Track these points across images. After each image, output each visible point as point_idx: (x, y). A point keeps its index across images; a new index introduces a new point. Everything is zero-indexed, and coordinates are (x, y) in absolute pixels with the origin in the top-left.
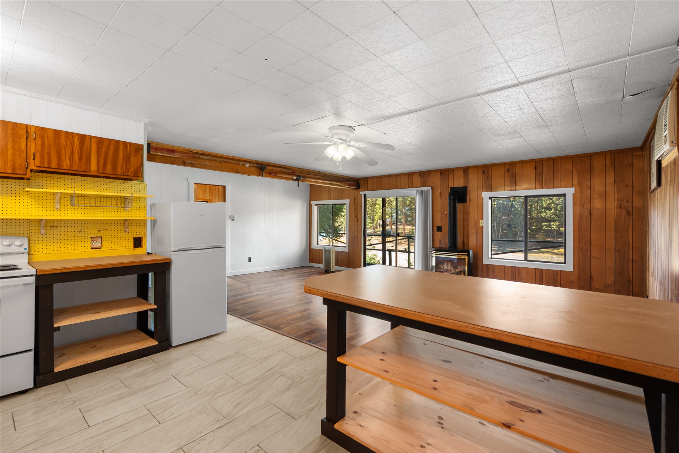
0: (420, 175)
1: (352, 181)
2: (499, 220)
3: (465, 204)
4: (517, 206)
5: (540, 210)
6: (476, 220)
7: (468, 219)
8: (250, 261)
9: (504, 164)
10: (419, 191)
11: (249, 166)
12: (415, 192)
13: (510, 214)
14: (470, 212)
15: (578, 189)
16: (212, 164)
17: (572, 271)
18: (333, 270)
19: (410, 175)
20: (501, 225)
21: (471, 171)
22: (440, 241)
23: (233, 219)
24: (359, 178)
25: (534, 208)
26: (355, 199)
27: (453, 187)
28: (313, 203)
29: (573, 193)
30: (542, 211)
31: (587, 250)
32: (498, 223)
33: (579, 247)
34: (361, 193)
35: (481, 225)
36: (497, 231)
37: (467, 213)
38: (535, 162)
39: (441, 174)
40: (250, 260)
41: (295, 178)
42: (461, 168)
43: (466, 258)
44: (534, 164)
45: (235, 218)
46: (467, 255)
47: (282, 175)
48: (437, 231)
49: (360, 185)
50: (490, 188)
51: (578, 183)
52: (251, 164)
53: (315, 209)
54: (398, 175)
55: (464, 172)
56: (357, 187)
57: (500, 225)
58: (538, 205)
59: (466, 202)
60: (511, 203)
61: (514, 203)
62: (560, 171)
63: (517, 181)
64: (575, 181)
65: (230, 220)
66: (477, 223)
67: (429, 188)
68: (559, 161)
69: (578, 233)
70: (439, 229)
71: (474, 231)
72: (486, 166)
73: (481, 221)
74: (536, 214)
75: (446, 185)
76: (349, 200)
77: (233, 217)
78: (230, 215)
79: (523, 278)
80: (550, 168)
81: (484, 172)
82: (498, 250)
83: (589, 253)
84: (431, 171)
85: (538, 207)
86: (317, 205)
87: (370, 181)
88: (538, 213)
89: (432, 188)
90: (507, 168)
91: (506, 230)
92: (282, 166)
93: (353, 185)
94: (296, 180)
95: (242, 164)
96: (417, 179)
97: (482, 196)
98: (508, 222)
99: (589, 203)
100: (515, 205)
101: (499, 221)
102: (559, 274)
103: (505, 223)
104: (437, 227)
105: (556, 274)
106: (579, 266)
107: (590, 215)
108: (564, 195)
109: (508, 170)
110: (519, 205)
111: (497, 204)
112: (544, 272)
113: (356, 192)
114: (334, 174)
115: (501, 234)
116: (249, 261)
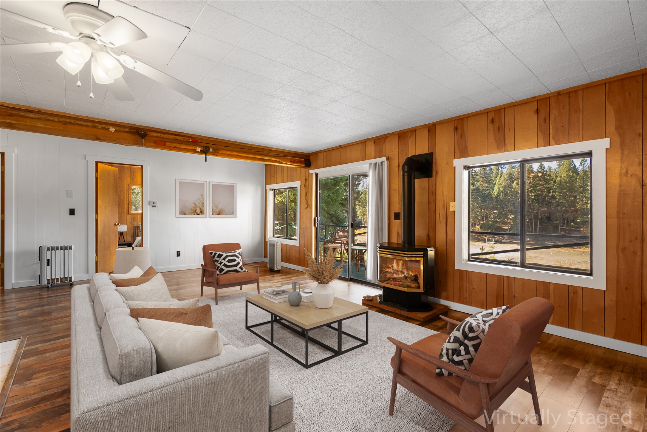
0: (375, 143)
1: (298, 157)
2: (538, 212)
3: (430, 178)
4: (558, 197)
5: (586, 201)
6: (445, 202)
7: (434, 200)
8: (180, 256)
9: (486, 112)
10: (372, 164)
11: (115, 130)
12: (368, 165)
13: (550, 206)
14: (437, 191)
15: (617, 139)
16: (49, 125)
17: (605, 290)
18: (277, 268)
19: (363, 143)
20: (540, 217)
21: (438, 128)
22: (398, 233)
23: (154, 205)
24: (309, 154)
25: (578, 199)
26: (306, 180)
27: (415, 155)
28: (269, 187)
29: (606, 149)
30: (588, 202)
31: (635, 253)
32: (536, 216)
33: (618, 247)
34: (311, 171)
35: (452, 209)
36: (534, 224)
37: (432, 193)
38: (536, 103)
39: (399, 137)
40: (178, 254)
41: (199, 149)
42: (425, 126)
43: (422, 260)
44: (535, 106)
45: (157, 204)
46: (423, 256)
47: (174, 145)
48: (394, 220)
49: (311, 162)
50: (464, 153)
51: (617, 128)
52: (118, 128)
53: (270, 194)
54: (350, 145)
55: (429, 131)
56: (305, 165)
57: (538, 217)
58: (583, 196)
59: (431, 176)
60: (551, 193)
61: (554, 194)
62: (582, 111)
63: (506, 137)
64: (611, 127)
65: (149, 207)
66: (447, 207)
67: (384, 159)
68: (580, 93)
69: (616, 220)
70: (397, 216)
71: (443, 219)
72: (460, 118)
73: (452, 204)
74: (582, 205)
75: (406, 153)
76: (300, 181)
77: (154, 203)
78: (149, 200)
79: (516, 295)
80: (564, 108)
81: (456, 129)
82: (536, 244)
83: (638, 259)
84: (388, 135)
85: (583, 198)
86: (272, 190)
87: (321, 156)
88: (584, 204)
89: (388, 159)
90: (490, 118)
91: (545, 223)
92: (177, 133)
93: (301, 162)
94: (202, 152)
95: (101, 127)
96: (370, 149)
97: (454, 166)
98: (548, 214)
99: (639, 164)
100: (556, 195)
101: (538, 214)
102: (580, 293)
103: (544, 216)
104: (395, 213)
105: (574, 293)
106: (618, 282)
107: (642, 186)
108: (589, 154)
109: (493, 121)
110: (561, 196)
111: (534, 196)
112: (551, 288)
113: (304, 170)
114: (268, 147)
115: (539, 227)
116: (178, 256)
